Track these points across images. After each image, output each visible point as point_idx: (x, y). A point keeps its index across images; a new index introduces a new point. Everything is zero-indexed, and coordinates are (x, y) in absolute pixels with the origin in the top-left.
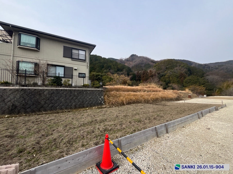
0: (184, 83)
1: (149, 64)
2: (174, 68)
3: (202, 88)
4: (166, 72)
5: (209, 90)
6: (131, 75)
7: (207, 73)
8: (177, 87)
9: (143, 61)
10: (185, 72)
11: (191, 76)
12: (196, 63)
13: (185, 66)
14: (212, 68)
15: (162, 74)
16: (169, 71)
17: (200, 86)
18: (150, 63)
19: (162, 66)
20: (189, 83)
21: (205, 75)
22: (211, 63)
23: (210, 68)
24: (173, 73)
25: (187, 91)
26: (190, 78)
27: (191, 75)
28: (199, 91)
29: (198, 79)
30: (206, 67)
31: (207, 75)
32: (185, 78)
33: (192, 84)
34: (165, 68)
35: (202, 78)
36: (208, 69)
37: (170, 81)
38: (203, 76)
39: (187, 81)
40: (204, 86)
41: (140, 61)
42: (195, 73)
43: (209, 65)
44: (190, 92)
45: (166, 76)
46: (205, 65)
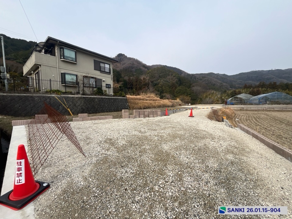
0: (175, 93)
1: (140, 69)
2: (166, 77)
3: (188, 98)
4: (159, 81)
5: (193, 100)
6: (121, 82)
7: (193, 84)
8: (169, 97)
9: (133, 64)
10: (176, 82)
11: (180, 87)
12: (185, 73)
13: (177, 76)
14: (197, 78)
15: (155, 82)
16: (162, 80)
17: (187, 96)
18: (142, 67)
19: (155, 73)
20: (179, 93)
21: (191, 86)
22: (197, 74)
23: (196, 78)
24: (166, 82)
25: (178, 100)
26: (180, 89)
27: (181, 85)
28: (186, 101)
29: (186, 90)
30: (193, 77)
31: (193, 86)
32: (176, 88)
33: (181, 94)
34: (159, 76)
35: (189, 89)
36: (194, 80)
37: (163, 90)
38: (190, 87)
39: (177, 91)
40: (190, 97)
41: (131, 64)
42: (184, 84)
43: (195, 75)
44: (180, 101)
45: (159, 85)
46: (193, 75)
